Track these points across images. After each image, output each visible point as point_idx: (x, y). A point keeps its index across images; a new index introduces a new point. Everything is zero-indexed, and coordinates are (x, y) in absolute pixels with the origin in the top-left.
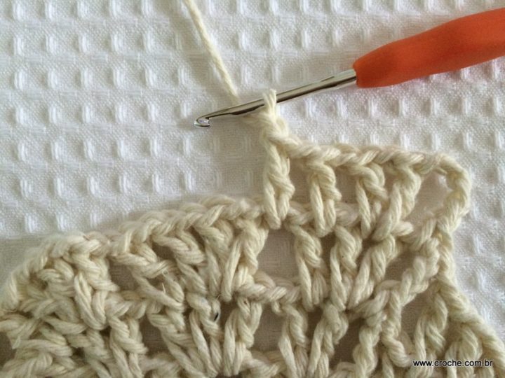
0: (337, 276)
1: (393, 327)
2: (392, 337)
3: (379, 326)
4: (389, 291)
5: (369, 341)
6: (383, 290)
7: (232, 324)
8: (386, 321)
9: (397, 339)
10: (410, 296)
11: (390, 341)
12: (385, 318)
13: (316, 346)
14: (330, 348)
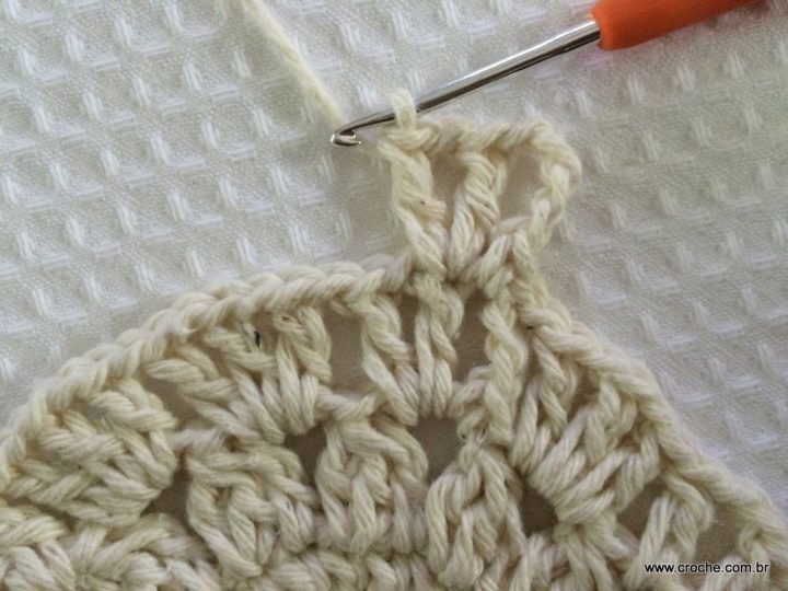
4: (509, 235)
5: (497, 320)
7: (285, 350)
12: (510, 277)
13: (423, 352)
14: (448, 350)
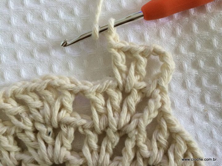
0: (111, 114)
1: (141, 137)
2: (142, 143)
3: (134, 137)
4: (138, 119)
5: (130, 145)
6: (135, 118)
7: (59, 138)
8: (138, 135)
9: (144, 144)
10: (149, 120)
11: (141, 144)
12: (136, 133)
13: (103, 150)
14: (110, 150)
